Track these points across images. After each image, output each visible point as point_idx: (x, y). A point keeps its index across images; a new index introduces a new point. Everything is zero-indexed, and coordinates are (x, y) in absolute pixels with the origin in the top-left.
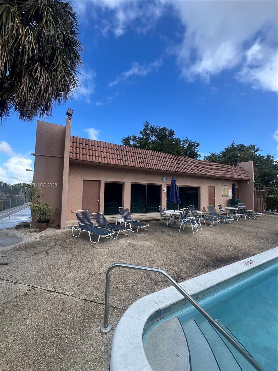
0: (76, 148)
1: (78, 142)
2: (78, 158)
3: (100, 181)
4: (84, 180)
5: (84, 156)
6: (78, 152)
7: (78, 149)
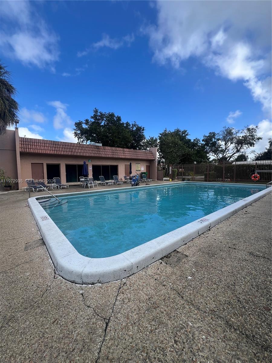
0: (24, 145)
1: (25, 141)
2: (25, 151)
3: (43, 163)
4: (31, 163)
5: (30, 149)
6: (25, 147)
7: (25, 145)
